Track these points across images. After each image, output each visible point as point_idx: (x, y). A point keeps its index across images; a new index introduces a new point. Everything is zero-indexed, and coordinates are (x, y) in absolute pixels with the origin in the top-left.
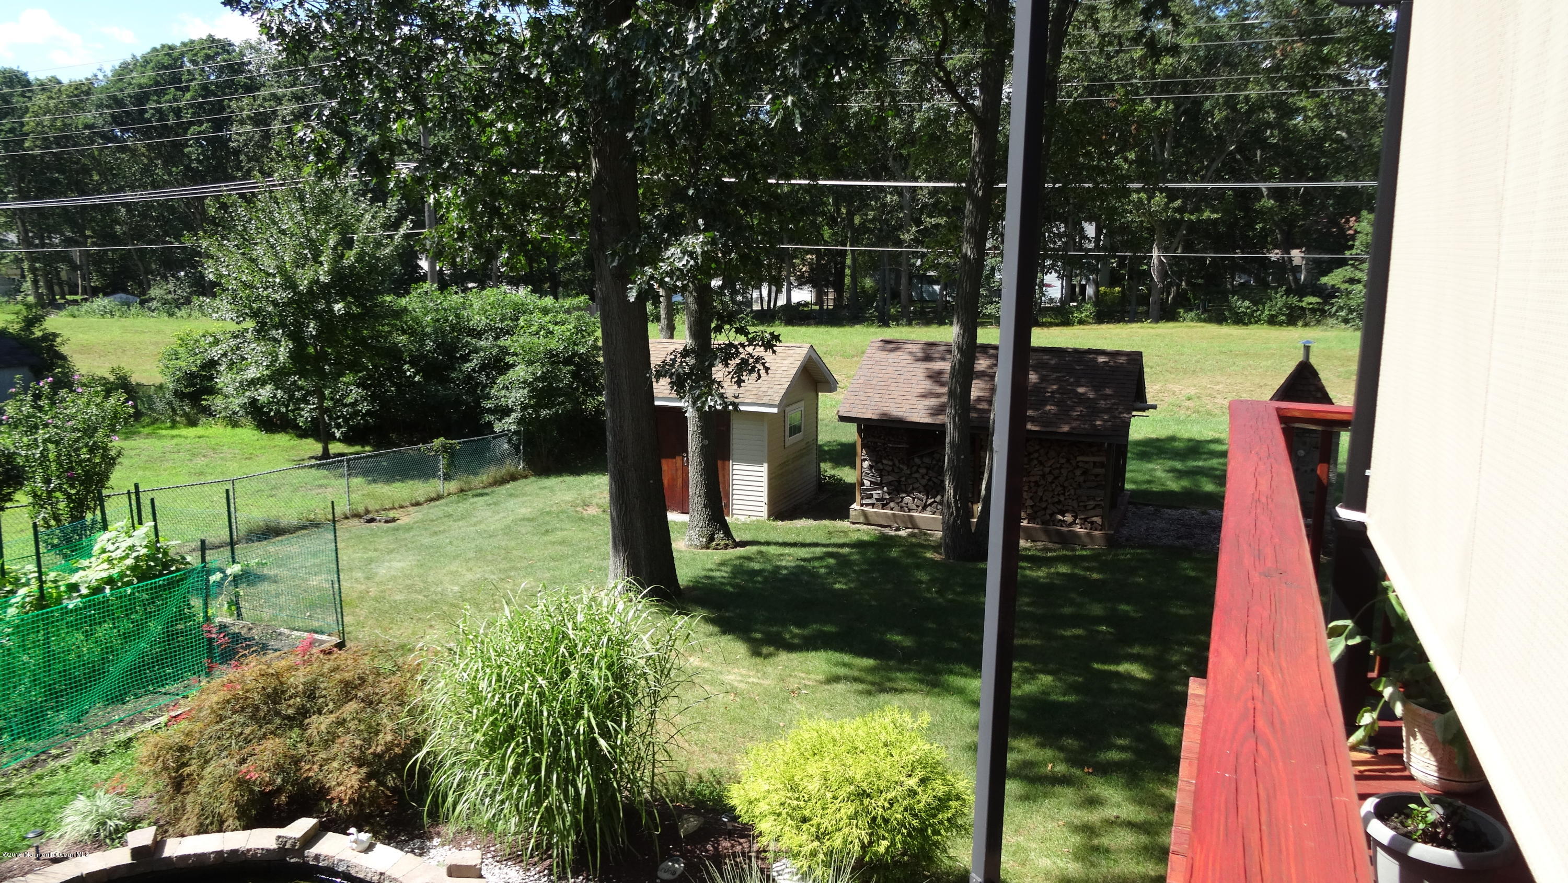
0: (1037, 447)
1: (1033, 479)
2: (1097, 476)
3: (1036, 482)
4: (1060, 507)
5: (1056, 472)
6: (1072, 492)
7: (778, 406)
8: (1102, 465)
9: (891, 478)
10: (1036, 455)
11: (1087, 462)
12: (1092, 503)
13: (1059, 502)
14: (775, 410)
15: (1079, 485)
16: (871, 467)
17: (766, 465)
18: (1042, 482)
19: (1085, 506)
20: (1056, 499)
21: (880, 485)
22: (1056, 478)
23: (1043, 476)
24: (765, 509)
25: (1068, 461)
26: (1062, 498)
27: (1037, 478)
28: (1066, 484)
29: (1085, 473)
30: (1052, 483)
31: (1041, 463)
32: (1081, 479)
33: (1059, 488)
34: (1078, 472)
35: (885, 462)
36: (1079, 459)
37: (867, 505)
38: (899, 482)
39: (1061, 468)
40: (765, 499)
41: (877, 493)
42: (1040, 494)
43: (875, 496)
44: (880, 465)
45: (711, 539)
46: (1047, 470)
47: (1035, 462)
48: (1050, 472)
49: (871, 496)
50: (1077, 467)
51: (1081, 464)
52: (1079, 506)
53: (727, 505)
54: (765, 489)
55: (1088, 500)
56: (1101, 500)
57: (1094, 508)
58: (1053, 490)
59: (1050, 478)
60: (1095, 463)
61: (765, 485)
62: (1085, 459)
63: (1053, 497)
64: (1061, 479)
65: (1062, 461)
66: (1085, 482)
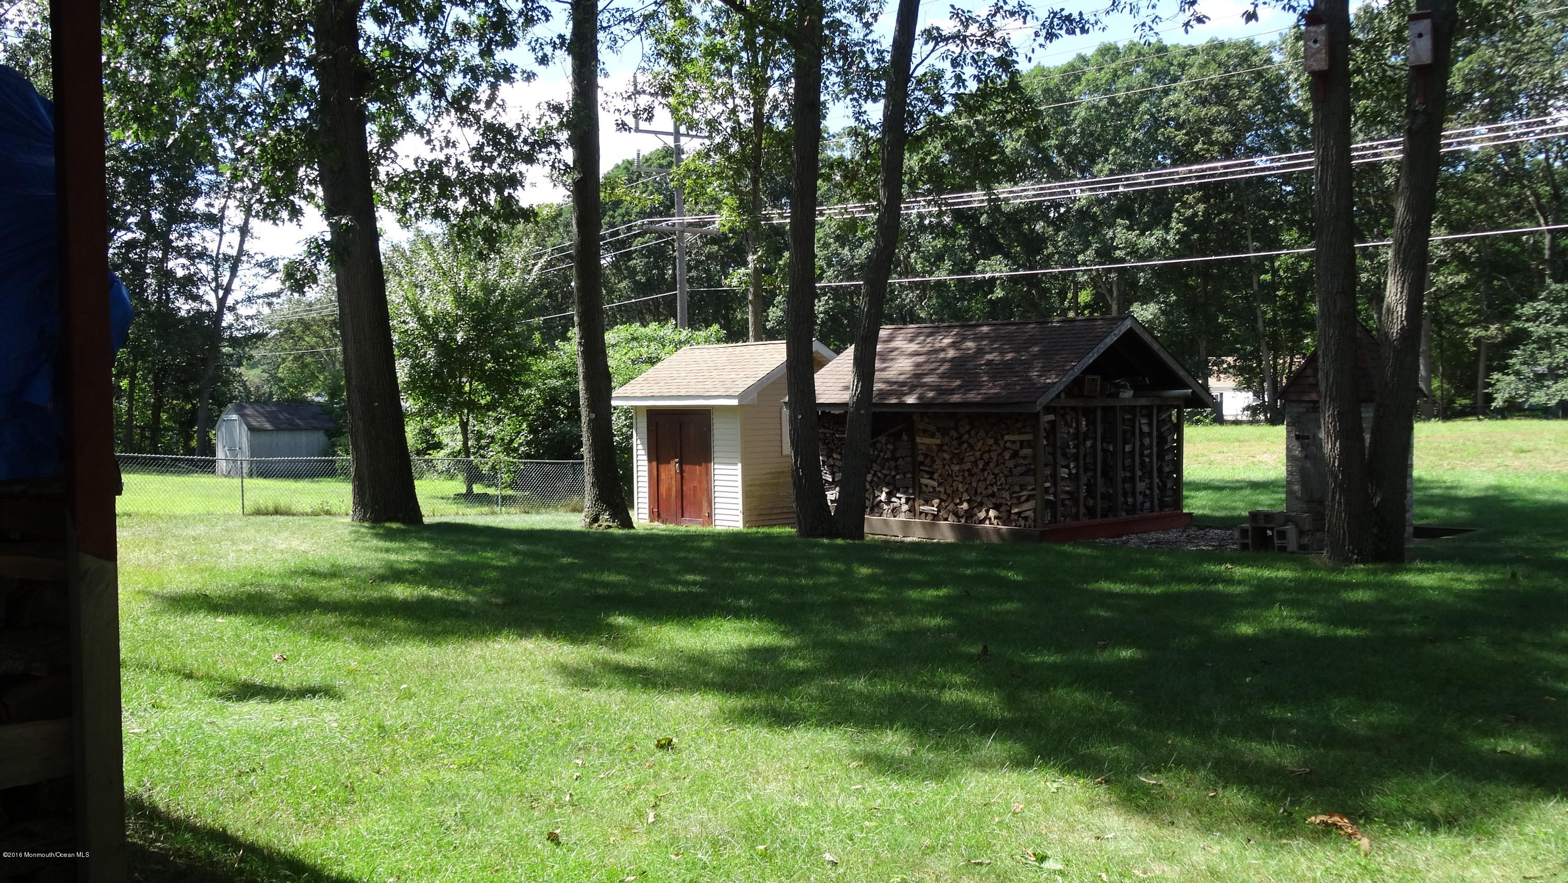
0: (967, 427)
1: (966, 467)
2: (1025, 458)
3: (969, 470)
4: (994, 500)
5: (986, 457)
6: (1004, 480)
7: (741, 396)
8: (1030, 444)
10: (966, 437)
11: (1014, 442)
12: (1025, 493)
13: (993, 495)
14: (735, 402)
15: (1011, 471)
17: (740, 465)
19: (1019, 498)
20: (990, 491)
22: (987, 464)
23: (975, 463)
24: (740, 518)
25: (996, 442)
26: (995, 489)
27: (969, 466)
28: (996, 471)
29: (1015, 455)
30: (983, 470)
31: (971, 447)
32: (1011, 464)
33: (991, 477)
34: (1007, 455)
35: (835, 456)
36: (1006, 438)
39: (990, 451)
40: (740, 507)
42: (974, 484)
44: (831, 461)
45: (597, 519)
46: (978, 454)
47: (965, 446)
48: (981, 458)
50: (1006, 449)
51: (1008, 445)
52: (1011, 498)
53: (710, 516)
54: (740, 495)
55: (1021, 490)
56: (1033, 489)
57: (1027, 500)
58: (985, 480)
59: (981, 465)
60: (1022, 442)
61: (740, 490)
62: (1012, 438)
63: (986, 488)
64: (992, 465)
65: (991, 442)
66: (1015, 467)
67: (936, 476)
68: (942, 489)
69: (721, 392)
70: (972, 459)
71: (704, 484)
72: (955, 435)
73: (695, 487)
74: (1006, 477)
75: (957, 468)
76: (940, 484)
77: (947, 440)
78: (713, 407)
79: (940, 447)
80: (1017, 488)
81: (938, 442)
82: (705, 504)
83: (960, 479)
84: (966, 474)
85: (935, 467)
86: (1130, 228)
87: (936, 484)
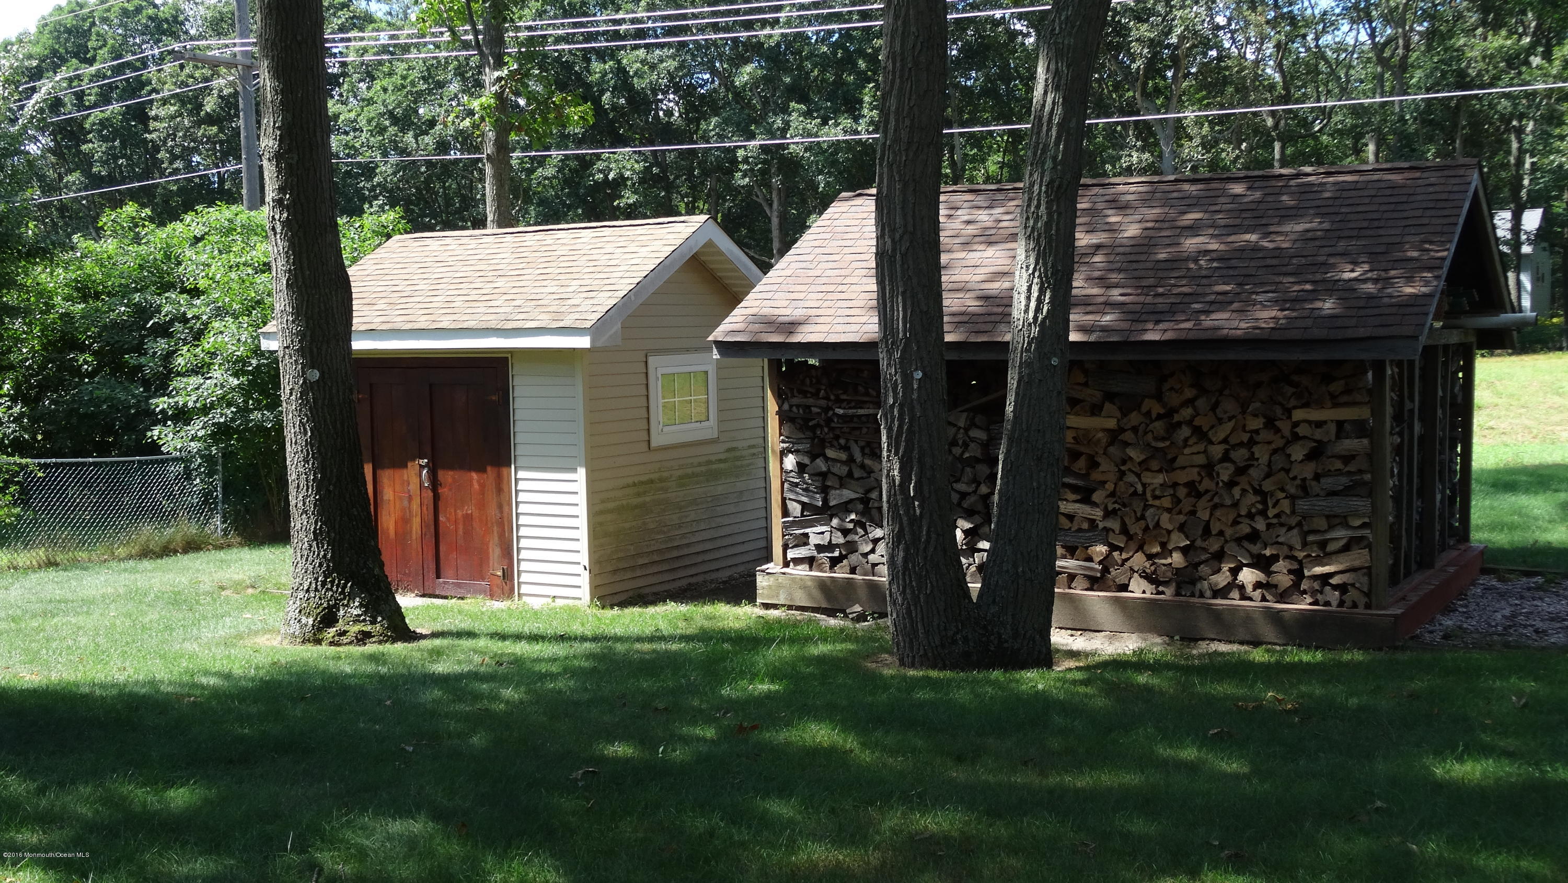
0: (1189, 393)
1: (1182, 477)
2: (1348, 459)
3: (1190, 485)
4: (1255, 549)
5: (1240, 455)
6: (1285, 505)
7: (596, 330)
8: (1360, 429)
9: (848, 494)
10: (1187, 412)
11: (1319, 424)
12: (1341, 534)
13: (1254, 536)
14: (584, 342)
15: (1304, 488)
16: (801, 467)
17: (581, 473)
18: (1206, 484)
19: (1323, 545)
20: (1245, 529)
21: (824, 512)
22: (1241, 471)
23: (1209, 468)
24: (585, 580)
25: (1270, 423)
26: (1260, 525)
27: (1192, 474)
28: (1267, 486)
29: (1315, 454)
30: (1231, 484)
31: (1200, 434)
32: (1308, 471)
33: (1251, 498)
34: (1298, 452)
35: (830, 453)
36: (1298, 415)
37: (797, 561)
38: (865, 501)
39: (1252, 443)
40: (584, 558)
41: (818, 534)
42: (1204, 515)
43: (814, 540)
44: (821, 465)
45: (328, 619)
46: (1217, 451)
47: (1185, 432)
48: (1226, 458)
49: (803, 540)
50: (1296, 438)
51: (1302, 430)
52: (1305, 544)
53: (508, 575)
54: (583, 534)
55: (1331, 527)
56: (1364, 526)
57: (1346, 548)
58: (1236, 505)
59: (1225, 473)
60: (1340, 424)
61: (583, 522)
62: (1315, 415)
63: (1235, 523)
64: (1253, 472)
65: (1256, 424)
66: (1317, 477)
67: (1097, 497)
68: (1114, 525)
69: (544, 320)
70: (1201, 460)
71: (493, 511)
72: (1157, 409)
73: (468, 518)
74: (1292, 498)
75: (1159, 479)
76: (1108, 514)
77: (1135, 418)
78: (513, 351)
79: (1114, 436)
80: (1322, 524)
81: (1111, 424)
82: (495, 552)
83: (1166, 502)
84: (1182, 492)
85: (1096, 476)
86: (808, 114)
87: (1098, 513)
